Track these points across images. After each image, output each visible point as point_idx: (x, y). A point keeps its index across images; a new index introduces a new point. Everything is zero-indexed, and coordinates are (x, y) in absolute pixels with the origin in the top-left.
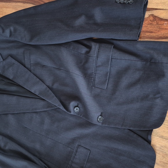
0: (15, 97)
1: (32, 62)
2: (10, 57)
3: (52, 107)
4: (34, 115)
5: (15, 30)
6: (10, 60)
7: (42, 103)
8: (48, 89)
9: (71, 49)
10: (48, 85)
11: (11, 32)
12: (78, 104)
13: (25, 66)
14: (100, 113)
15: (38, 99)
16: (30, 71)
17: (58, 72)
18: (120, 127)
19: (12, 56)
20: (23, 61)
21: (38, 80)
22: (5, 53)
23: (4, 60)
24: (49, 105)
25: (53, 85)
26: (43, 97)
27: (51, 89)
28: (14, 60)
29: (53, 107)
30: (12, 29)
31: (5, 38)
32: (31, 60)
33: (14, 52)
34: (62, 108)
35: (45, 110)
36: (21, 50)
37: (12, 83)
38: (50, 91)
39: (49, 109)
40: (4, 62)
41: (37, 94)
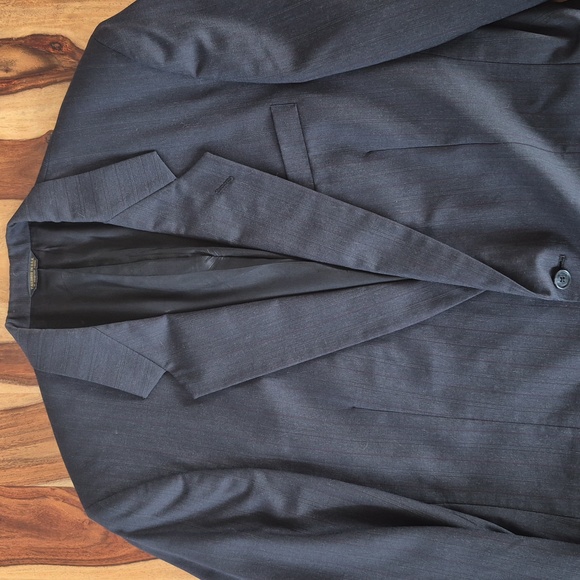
0: (275, 304)
3: (450, 298)
4: (378, 351)
9: (481, 58)
10: (409, 220)
11: (201, 50)
12: (563, 259)
13: (286, 177)
15: (382, 286)
17: (440, 162)
20: (273, 159)
21: (360, 212)
23: (178, 176)
24: (439, 295)
25: (429, 217)
27: (428, 231)
28: (232, 163)
29: (457, 297)
33: (223, 131)
35: (425, 317)
36: (256, 118)
37: (246, 254)
39: (442, 310)
40: (184, 184)
41: (371, 266)
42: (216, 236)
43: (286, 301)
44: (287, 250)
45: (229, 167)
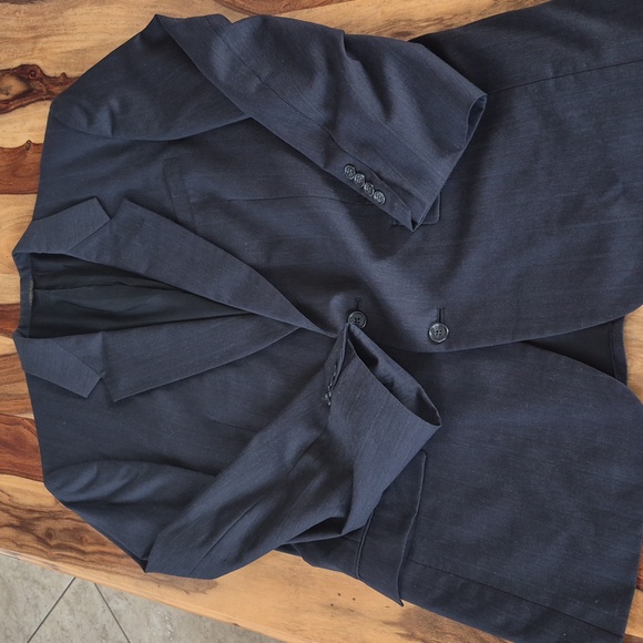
1: (192, 201)
2: (126, 201)
5: (125, 106)
6: (130, 211)
7: (247, 327)
8: (255, 274)
11: (113, 115)
12: (358, 301)
13: (176, 221)
14: (435, 312)
16: (194, 231)
18: (509, 341)
19: (132, 197)
21: (220, 252)
22: (111, 192)
23: (111, 218)
26: (245, 306)
27: (265, 272)
28: (140, 208)
29: (281, 331)
30: (115, 103)
31: (101, 144)
32: (191, 192)
34: (305, 323)
38: (263, 281)
40: (114, 225)
42: (132, 268)
43: (171, 326)
44: (173, 282)
45: (139, 211)
